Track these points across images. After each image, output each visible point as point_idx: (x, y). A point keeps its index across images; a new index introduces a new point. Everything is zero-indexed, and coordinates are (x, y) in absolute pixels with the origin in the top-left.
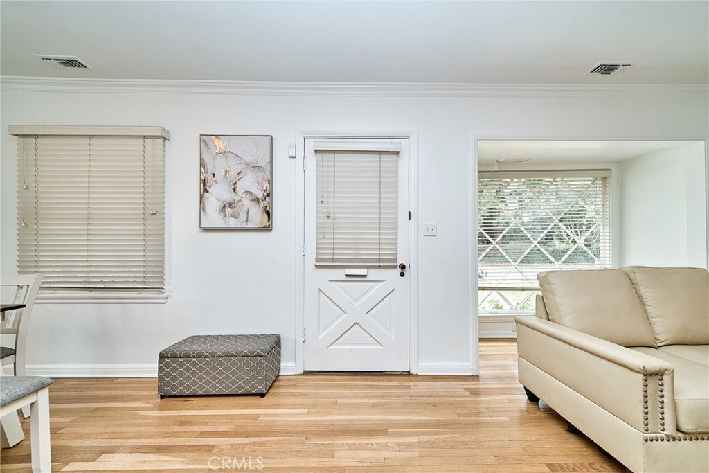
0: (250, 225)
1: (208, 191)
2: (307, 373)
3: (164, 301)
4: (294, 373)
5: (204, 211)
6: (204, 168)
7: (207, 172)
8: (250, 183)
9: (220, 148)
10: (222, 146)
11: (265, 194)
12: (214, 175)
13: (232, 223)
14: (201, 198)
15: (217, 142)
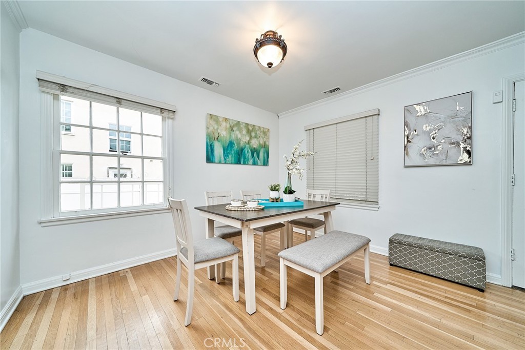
0: (449, 162)
1: (410, 142)
2: (514, 287)
3: (377, 209)
4: (501, 284)
5: (407, 154)
6: (407, 127)
7: (410, 130)
8: (450, 132)
9: (421, 112)
10: (422, 110)
11: (466, 138)
12: (415, 131)
13: (432, 161)
14: (405, 147)
15: (417, 108)
